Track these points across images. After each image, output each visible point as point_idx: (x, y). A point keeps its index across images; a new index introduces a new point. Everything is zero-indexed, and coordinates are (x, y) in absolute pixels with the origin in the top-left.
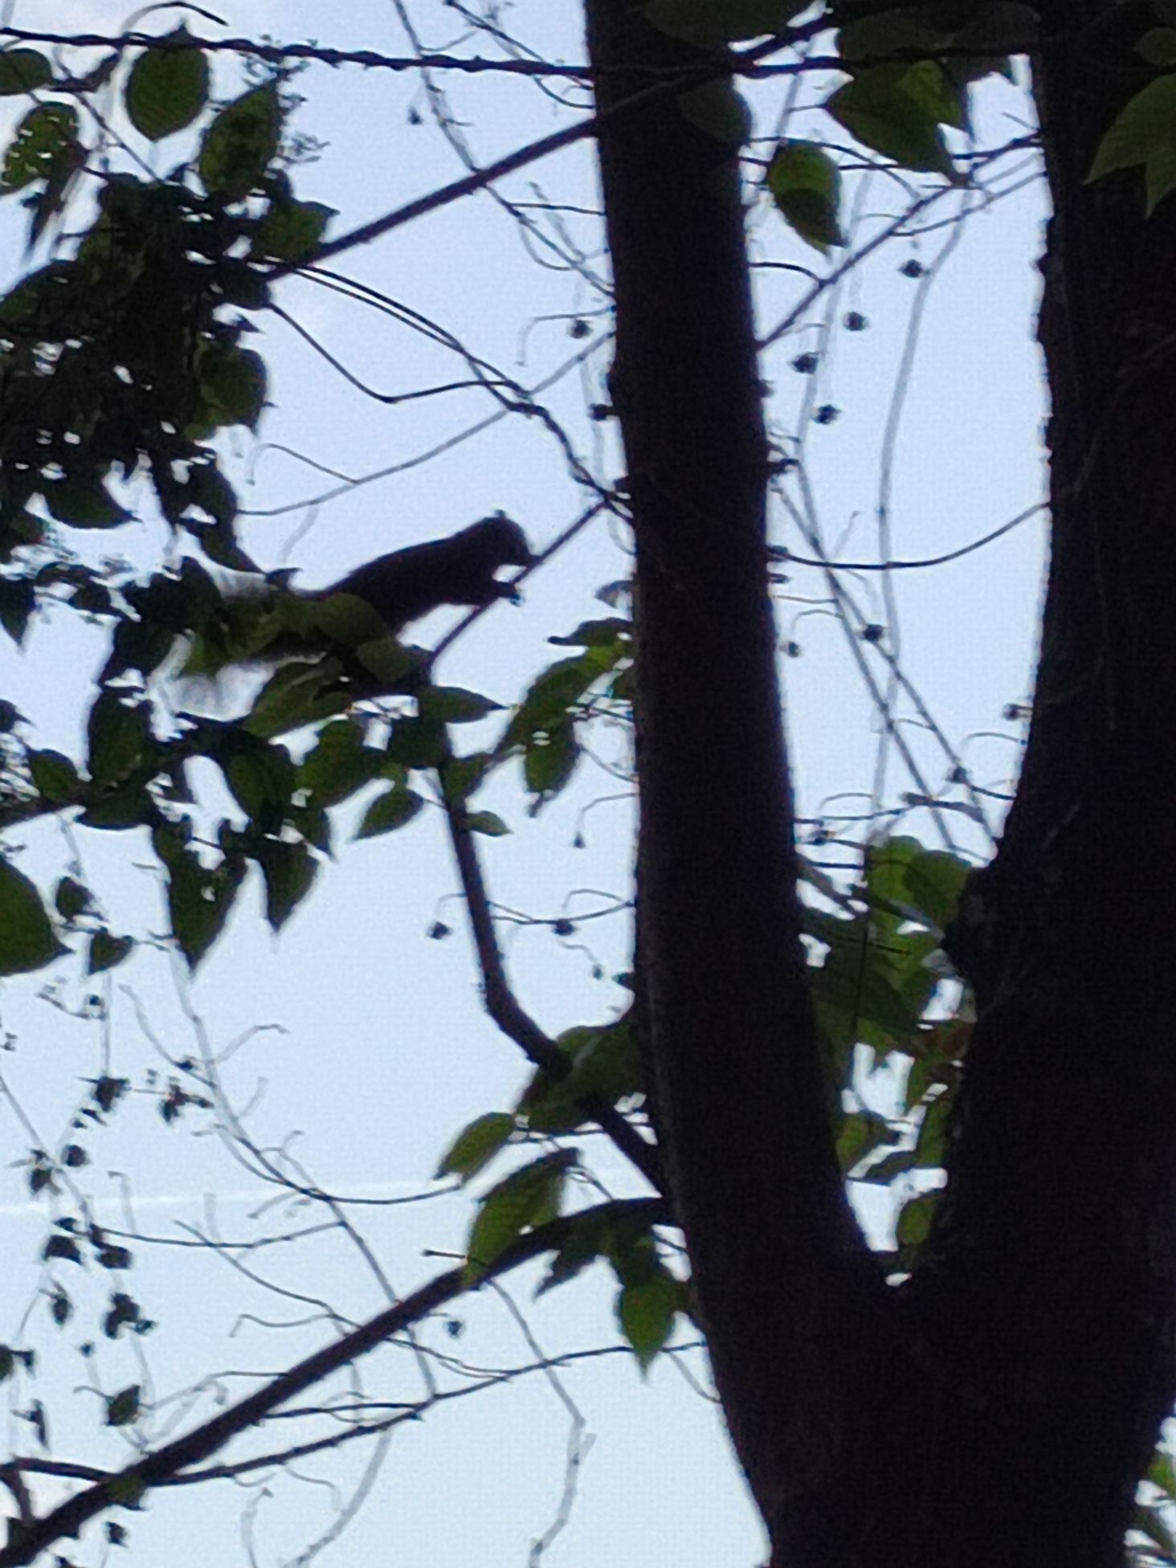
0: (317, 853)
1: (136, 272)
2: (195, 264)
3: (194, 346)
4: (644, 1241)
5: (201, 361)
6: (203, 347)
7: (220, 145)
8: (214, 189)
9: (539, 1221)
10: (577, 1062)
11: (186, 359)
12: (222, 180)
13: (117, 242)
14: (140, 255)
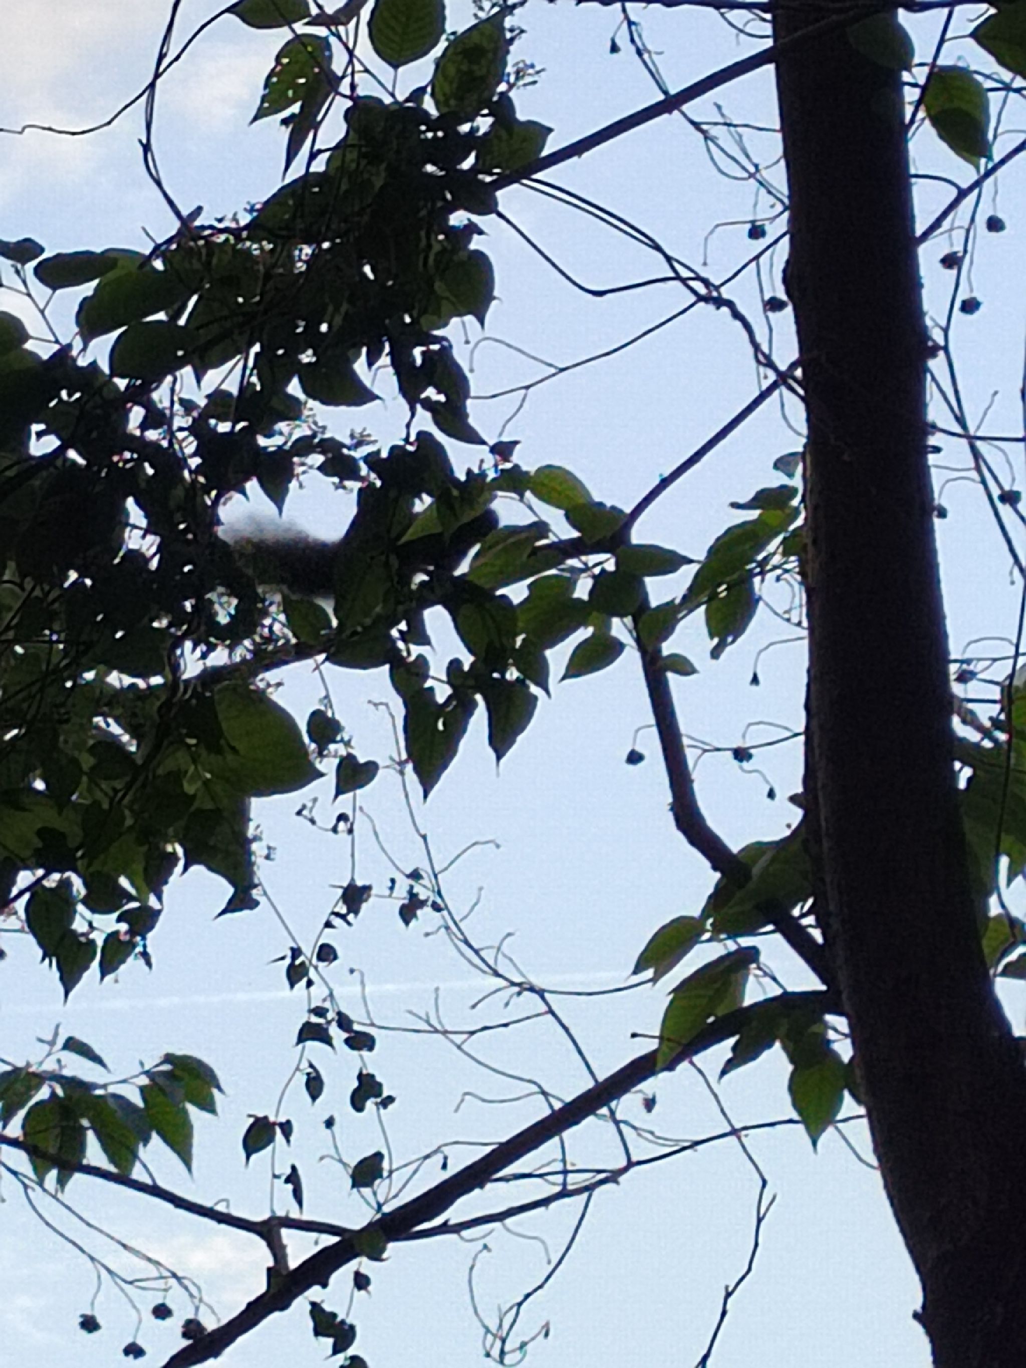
0: (534, 689)
1: (378, 183)
2: (431, 175)
3: (429, 246)
4: (815, 1028)
5: (435, 260)
6: (436, 248)
7: (452, 70)
8: (445, 110)
9: (722, 1011)
10: (756, 870)
11: (422, 257)
12: (452, 102)
13: (362, 155)
14: (383, 166)
